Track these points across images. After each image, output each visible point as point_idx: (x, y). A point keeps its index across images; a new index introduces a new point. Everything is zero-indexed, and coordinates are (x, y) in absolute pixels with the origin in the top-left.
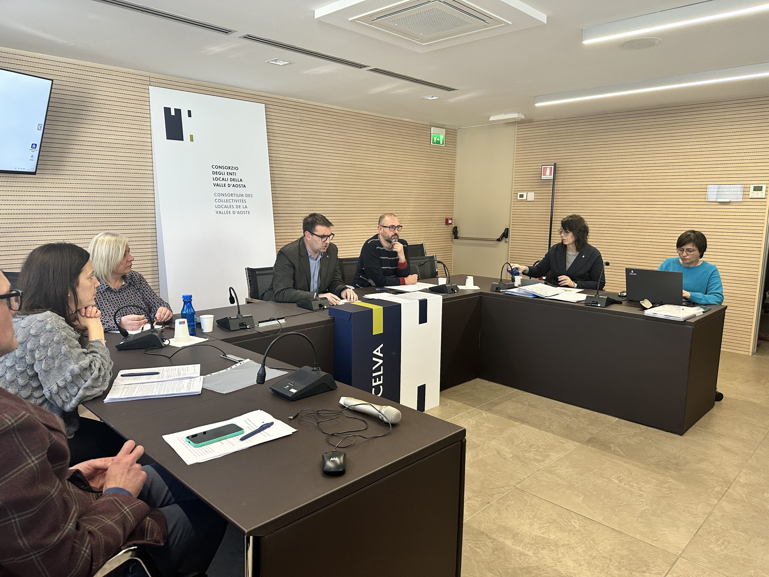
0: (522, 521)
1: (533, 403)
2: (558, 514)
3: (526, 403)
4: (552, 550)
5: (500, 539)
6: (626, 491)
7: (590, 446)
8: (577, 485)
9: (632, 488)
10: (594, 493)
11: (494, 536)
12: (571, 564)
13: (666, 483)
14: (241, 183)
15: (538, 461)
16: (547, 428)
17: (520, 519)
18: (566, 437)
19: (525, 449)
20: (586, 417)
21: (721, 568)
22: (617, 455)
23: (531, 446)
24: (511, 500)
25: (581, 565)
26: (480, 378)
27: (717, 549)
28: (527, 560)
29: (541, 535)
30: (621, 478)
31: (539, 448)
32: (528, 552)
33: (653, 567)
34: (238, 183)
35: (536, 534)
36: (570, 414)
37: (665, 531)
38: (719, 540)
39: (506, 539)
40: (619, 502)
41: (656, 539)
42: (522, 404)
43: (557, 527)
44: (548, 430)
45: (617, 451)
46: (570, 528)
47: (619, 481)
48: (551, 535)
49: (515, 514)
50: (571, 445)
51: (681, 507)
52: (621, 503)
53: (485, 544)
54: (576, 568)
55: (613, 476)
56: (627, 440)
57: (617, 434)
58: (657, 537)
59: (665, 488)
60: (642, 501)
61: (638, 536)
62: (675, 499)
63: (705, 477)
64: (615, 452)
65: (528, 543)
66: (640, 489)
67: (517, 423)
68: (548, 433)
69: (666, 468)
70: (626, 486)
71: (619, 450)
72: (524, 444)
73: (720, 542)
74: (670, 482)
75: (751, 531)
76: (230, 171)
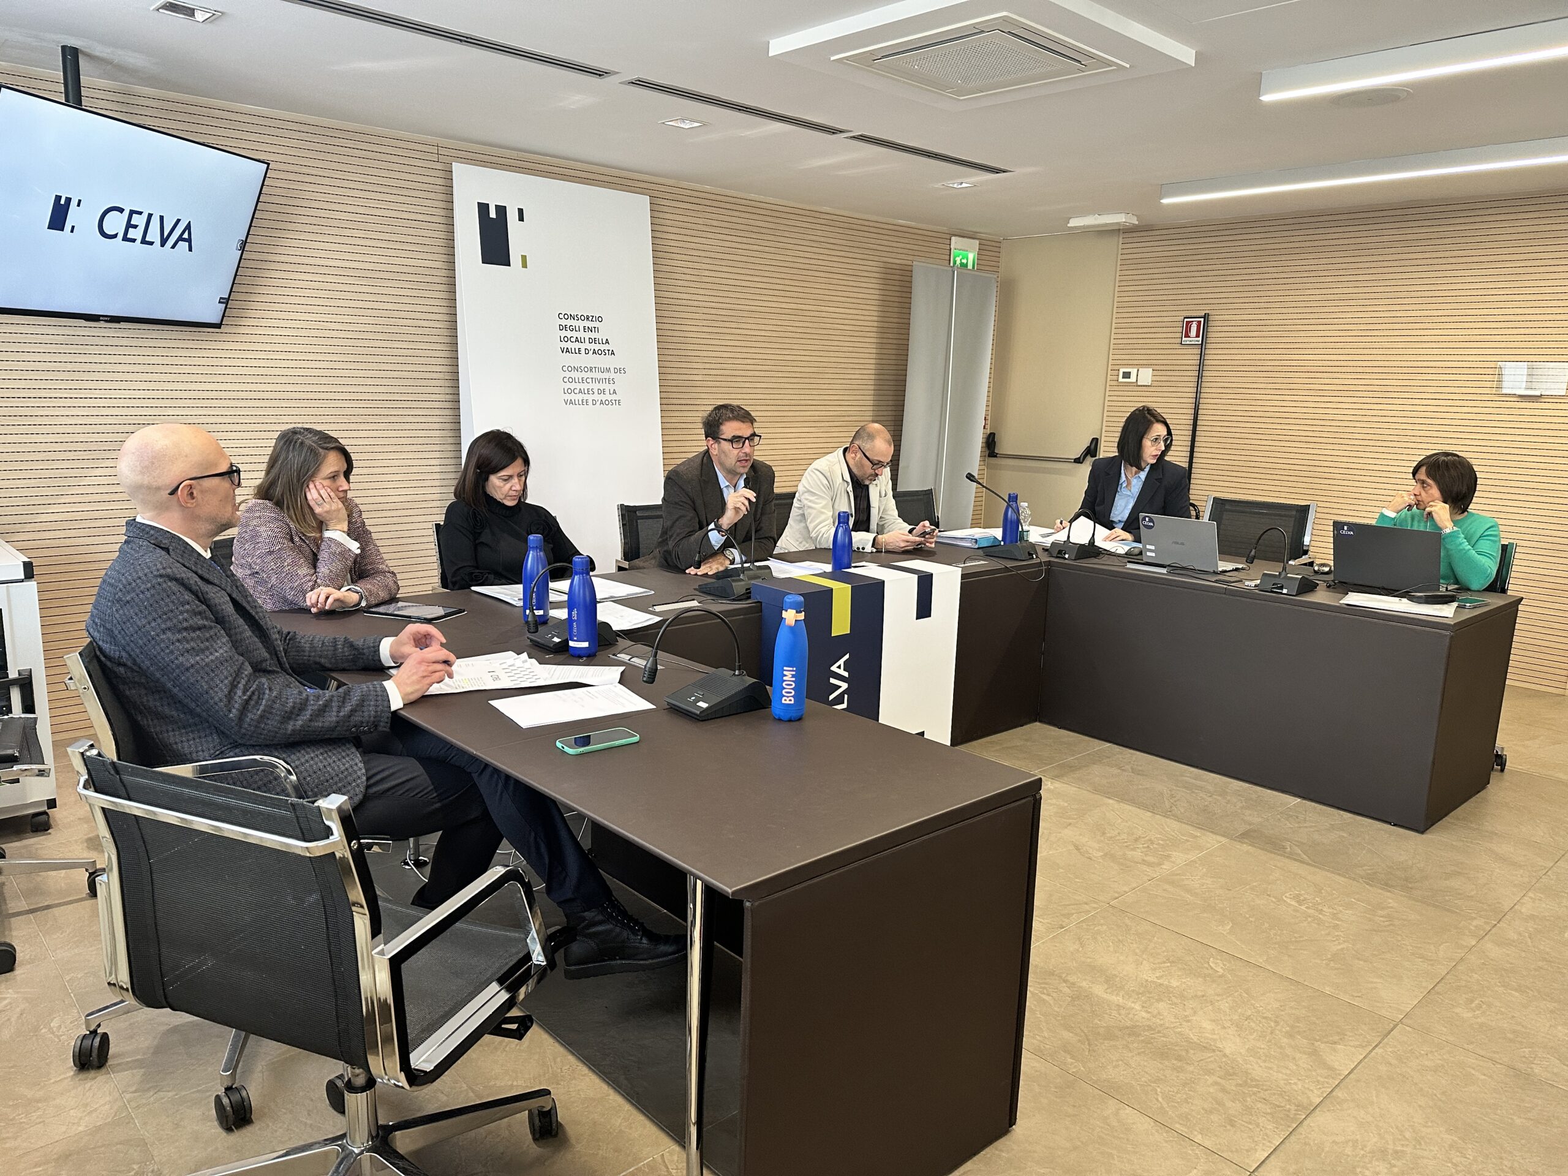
0: (1122, 958)
1: (1140, 768)
2: (1185, 949)
3: (1128, 767)
4: (1176, 1004)
5: (1084, 984)
6: (1309, 919)
7: (1246, 843)
8: (1221, 906)
9: (1320, 914)
10: (1251, 919)
11: (1072, 978)
12: (1207, 1025)
13: (1383, 909)
14: (606, 347)
15: (1150, 864)
16: (1168, 811)
17: (1117, 954)
18: (1200, 827)
19: (1126, 844)
20: (1239, 795)
21: (1472, 1043)
22: (1295, 860)
23: (1136, 840)
24: (1102, 925)
25: (1224, 1028)
26: (1040, 721)
27: (1467, 1015)
28: (1131, 1016)
29: (1155, 980)
30: (1302, 898)
31: (1152, 843)
32: (1133, 1005)
33: (1350, 1037)
34: (602, 347)
35: (1146, 978)
36: (1210, 788)
37: (1375, 983)
38: (1472, 1001)
39: (1093, 983)
40: (1296, 935)
41: (1360, 994)
42: (1120, 768)
43: (1184, 969)
44: (1167, 814)
45: (1296, 854)
46: (1206, 972)
47: (1298, 902)
48: (1172, 981)
49: (1109, 946)
50: (1212, 841)
51: (1409, 948)
52: (1300, 937)
53: (1057, 989)
54: (1216, 1032)
55: (1287, 895)
56: (1316, 836)
57: (1296, 825)
58: (1360, 992)
59: (1382, 917)
60: (1338, 936)
61: (1328, 990)
62: (1398, 935)
63: (1456, 902)
64: (1292, 857)
65: (1133, 991)
66: (1334, 916)
67: (1111, 801)
68: (1168, 820)
69: (1386, 884)
70: (1310, 911)
71: (1301, 852)
72: (1124, 836)
73: (1473, 1005)
74: (1392, 907)
75: (1532, 990)
76: (589, 324)
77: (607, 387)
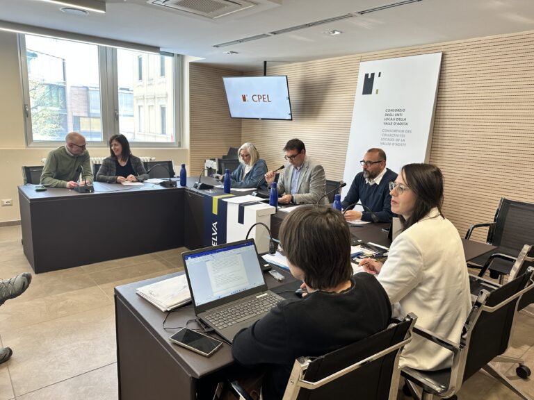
76: (399, 113)
77: (401, 138)
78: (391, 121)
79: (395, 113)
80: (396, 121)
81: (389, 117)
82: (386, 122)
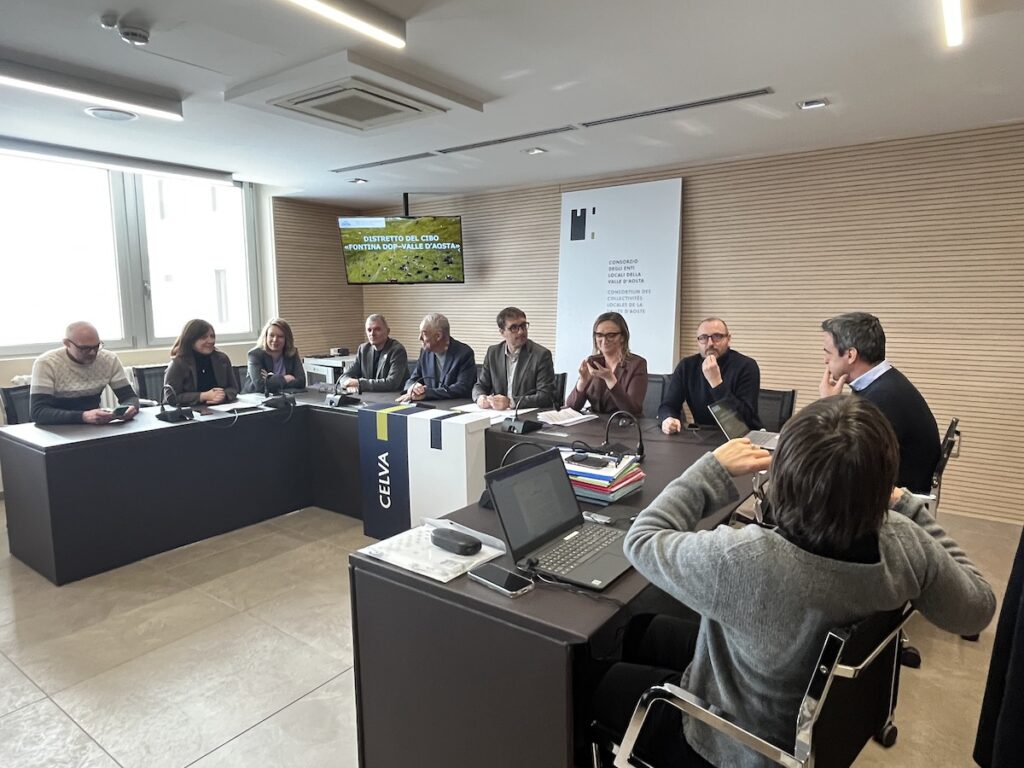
34: (635, 278)
76: (628, 265)
77: (636, 302)
78: (620, 278)
79: (623, 265)
80: (626, 278)
81: (614, 272)
82: (611, 278)
